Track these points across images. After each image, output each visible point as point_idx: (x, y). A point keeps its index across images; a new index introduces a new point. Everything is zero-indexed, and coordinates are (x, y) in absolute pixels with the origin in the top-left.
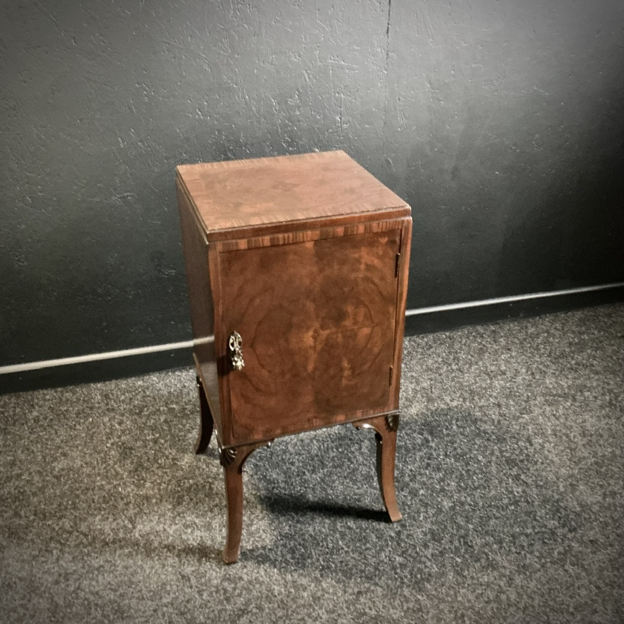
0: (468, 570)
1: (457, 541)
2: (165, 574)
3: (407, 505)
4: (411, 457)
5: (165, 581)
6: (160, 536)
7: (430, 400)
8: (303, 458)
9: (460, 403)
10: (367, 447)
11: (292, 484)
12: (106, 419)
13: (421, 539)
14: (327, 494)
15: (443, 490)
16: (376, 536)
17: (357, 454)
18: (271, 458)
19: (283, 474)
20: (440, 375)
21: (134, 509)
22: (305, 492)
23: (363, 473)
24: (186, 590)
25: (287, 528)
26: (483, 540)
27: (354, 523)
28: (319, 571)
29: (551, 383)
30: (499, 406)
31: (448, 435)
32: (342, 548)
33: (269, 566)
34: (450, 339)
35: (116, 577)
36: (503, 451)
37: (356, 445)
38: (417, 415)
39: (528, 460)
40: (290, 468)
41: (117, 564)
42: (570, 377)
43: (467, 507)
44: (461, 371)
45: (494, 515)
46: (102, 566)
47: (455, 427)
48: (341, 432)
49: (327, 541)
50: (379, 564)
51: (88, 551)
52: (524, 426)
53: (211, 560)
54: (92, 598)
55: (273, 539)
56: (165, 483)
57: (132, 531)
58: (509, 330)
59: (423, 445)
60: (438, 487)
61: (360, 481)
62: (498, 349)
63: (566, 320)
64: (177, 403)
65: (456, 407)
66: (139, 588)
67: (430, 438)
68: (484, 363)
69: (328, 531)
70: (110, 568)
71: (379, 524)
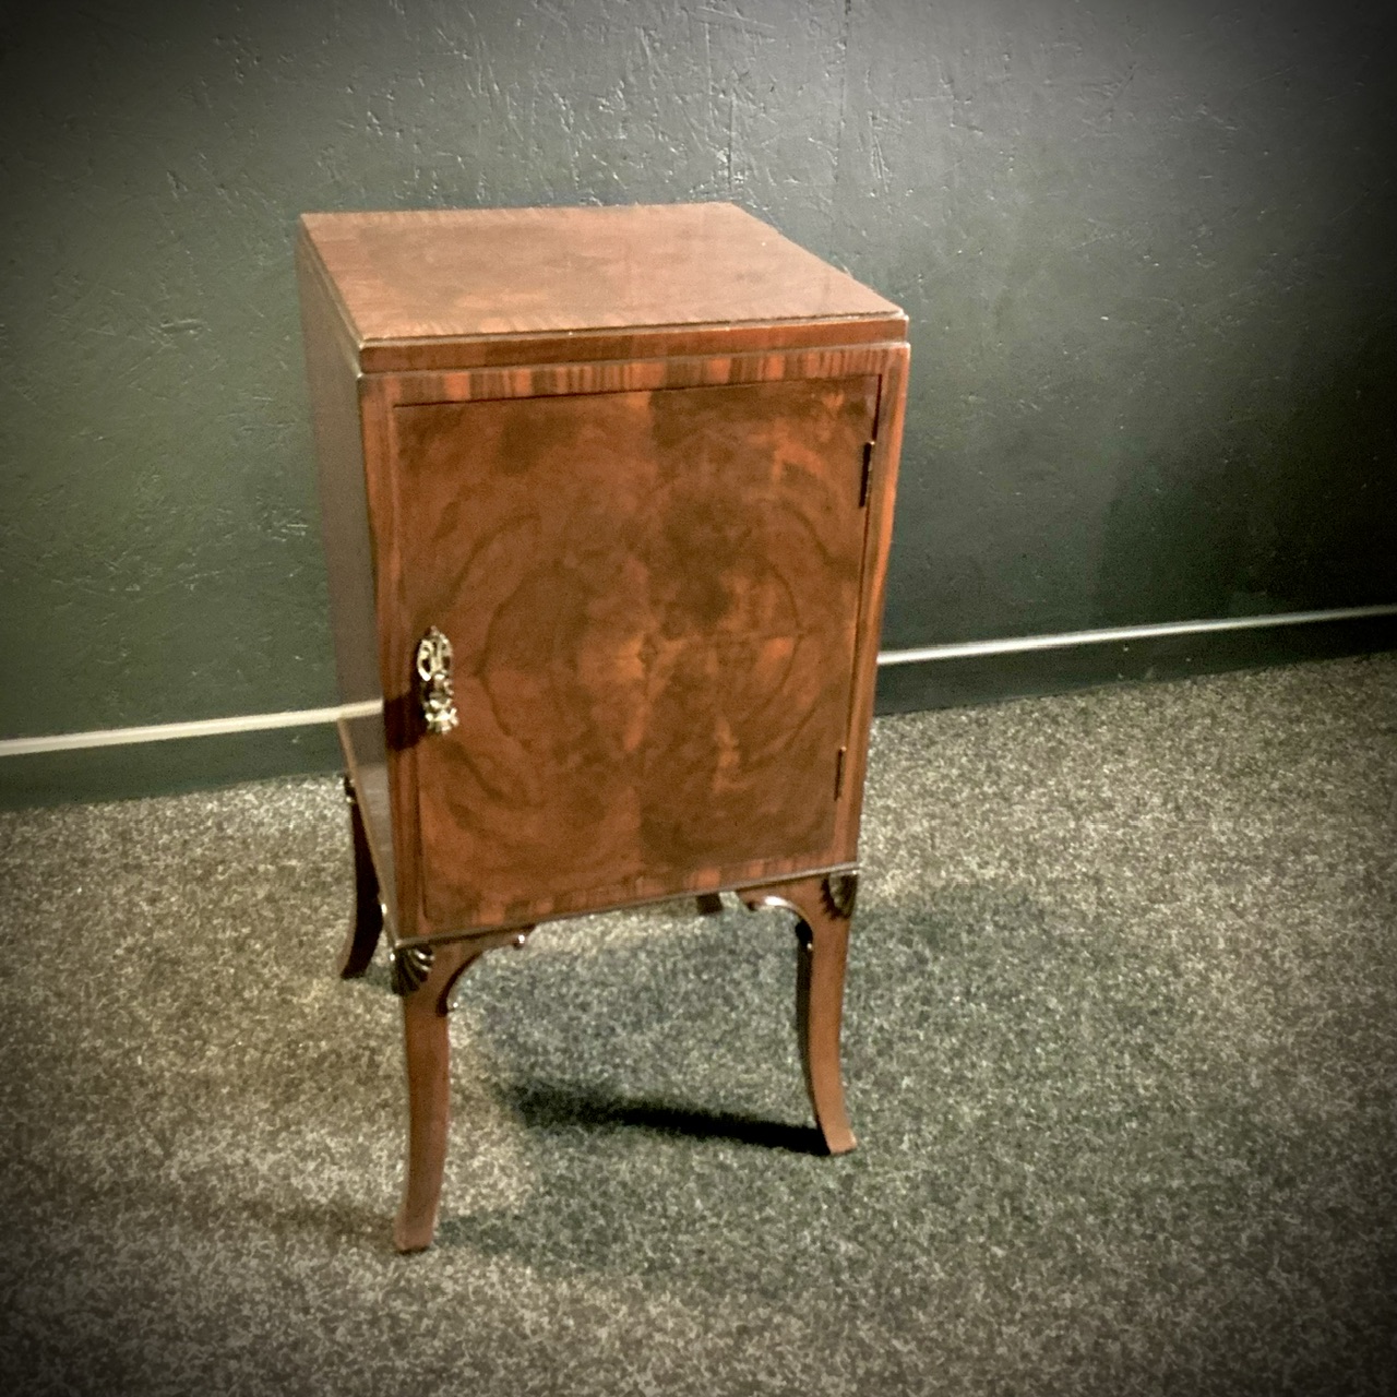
0: (1022, 1279)
1: (995, 1206)
2: (241, 1276)
3: (870, 1111)
4: (882, 997)
5: (239, 1291)
6: (234, 1179)
7: (929, 863)
8: (611, 994)
9: (1002, 871)
10: (772, 971)
11: (580, 1058)
12: (118, 891)
13: (904, 1197)
14: (670, 1084)
15: (959, 1079)
16: (789, 1187)
17: (746, 985)
18: (532, 993)
19: (562, 1031)
20: (955, 805)
21: (173, 1109)
22: (615, 1079)
23: (760, 1032)
24: (294, 1317)
25: (563, 1163)
26: (1061, 1204)
27: (735, 1155)
28: (643, 1274)
29: (1223, 833)
30: (1098, 880)
31: (972, 947)
32: (703, 1218)
33: (513, 1260)
34: (979, 725)
35: (112, 1280)
36: (1109, 988)
37: (744, 965)
38: (897, 898)
39: (1170, 1011)
40: (579, 1018)
41: (116, 1247)
42: (1268, 817)
43: (1020, 1121)
44: (1006, 800)
45: (1087, 1141)
46: (77, 1252)
47: (989, 928)
48: (708, 933)
49: (663, 1199)
50: (795, 1258)
51: (44, 1211)
52: (1161, 929)
53: (362, 1242)
54: (43, 1332)
55: (525, 1191)
56: (256, 1049)
57: (161, 1164)
58: (1120, 708)
59: (910, 969)
60: (947, 1070)
61: (752, 1053)
62: (1095, 751)
63: (1256, 689)
64: (301, 856)
65: (994, 881)
66: (168, 1310)
67: (928, 953)
68: (1059, 783)
69: (667, 1172)
70: (98, 1256)
71: (799, 1160)
